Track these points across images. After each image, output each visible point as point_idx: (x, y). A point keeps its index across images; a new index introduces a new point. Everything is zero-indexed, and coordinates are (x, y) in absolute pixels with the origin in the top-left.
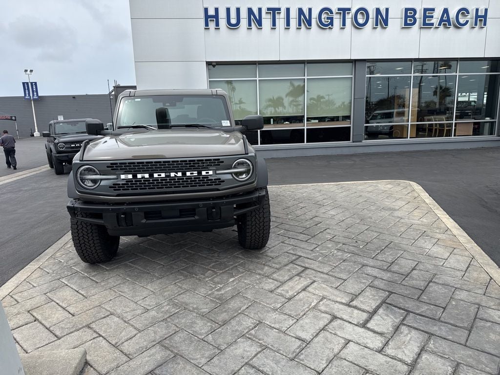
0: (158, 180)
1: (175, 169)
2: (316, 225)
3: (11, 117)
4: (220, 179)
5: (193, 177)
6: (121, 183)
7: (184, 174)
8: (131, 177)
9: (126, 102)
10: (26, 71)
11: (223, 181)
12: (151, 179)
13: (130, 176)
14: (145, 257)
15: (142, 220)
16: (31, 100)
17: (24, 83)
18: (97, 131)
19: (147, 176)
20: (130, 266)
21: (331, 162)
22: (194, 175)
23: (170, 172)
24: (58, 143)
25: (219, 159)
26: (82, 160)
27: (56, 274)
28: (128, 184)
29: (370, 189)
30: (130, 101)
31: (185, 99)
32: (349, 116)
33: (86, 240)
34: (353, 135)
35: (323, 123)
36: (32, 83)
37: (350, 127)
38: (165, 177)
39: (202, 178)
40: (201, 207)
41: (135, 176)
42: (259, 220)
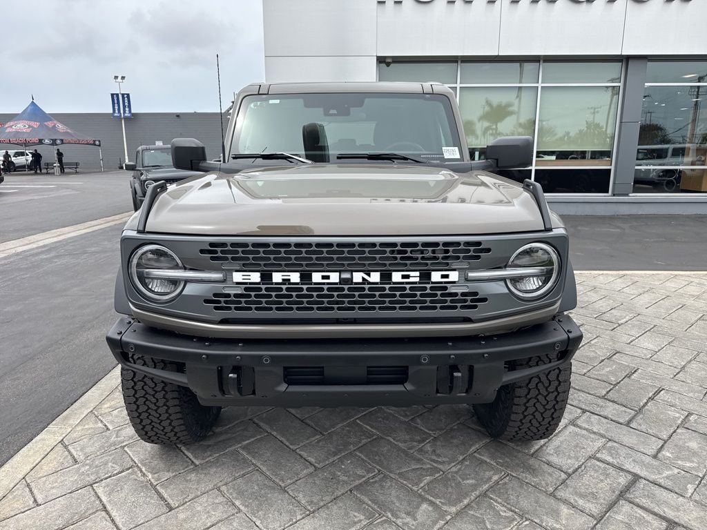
0: (322, 289)
1: (364, 265)
2: (628, 376)
3: (94, 141)
4: (476, 294)
5: (408, 286)
6: (232, 292)
7: (386, 277)
8: (258, 280)
9: (252, 105)
10: (116, 77)
11: (484, 300)
12: (305, 287)
13: (255, 277)
14: (274, 433)
15: (279, 384)
16: (121, 119)
17: (112, 95)
18: (191, 161)
19: (295, 277)
20: (245, 460)
21: (579, 228)
22: (411, 280)
23: (352, 272)
24: (145, 181)
25: (479, 243)
26: (142, 232)
27: (91, 466)
28: (250, 296)
29: (692, 290)
30: (259, 103)
31: (367, 100)
32: (610, 152)
33: (152, 406)
34: (614, 183)
35: (565, 162)
36: (123, 95)
37: (610, 170)
38: (340, 283)
39: (432, 288)
40: (424, 364)
41: (266, 277)
42: (547, 388)
